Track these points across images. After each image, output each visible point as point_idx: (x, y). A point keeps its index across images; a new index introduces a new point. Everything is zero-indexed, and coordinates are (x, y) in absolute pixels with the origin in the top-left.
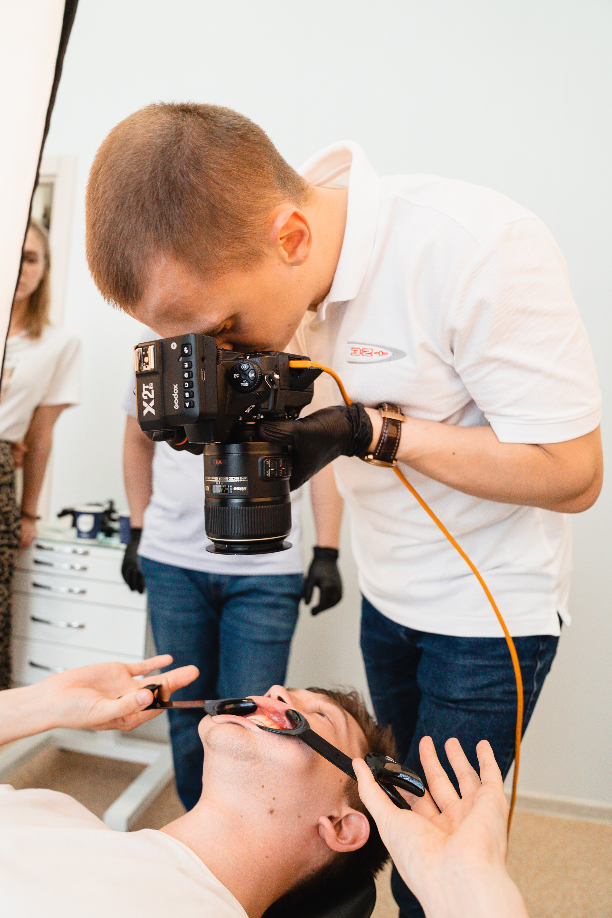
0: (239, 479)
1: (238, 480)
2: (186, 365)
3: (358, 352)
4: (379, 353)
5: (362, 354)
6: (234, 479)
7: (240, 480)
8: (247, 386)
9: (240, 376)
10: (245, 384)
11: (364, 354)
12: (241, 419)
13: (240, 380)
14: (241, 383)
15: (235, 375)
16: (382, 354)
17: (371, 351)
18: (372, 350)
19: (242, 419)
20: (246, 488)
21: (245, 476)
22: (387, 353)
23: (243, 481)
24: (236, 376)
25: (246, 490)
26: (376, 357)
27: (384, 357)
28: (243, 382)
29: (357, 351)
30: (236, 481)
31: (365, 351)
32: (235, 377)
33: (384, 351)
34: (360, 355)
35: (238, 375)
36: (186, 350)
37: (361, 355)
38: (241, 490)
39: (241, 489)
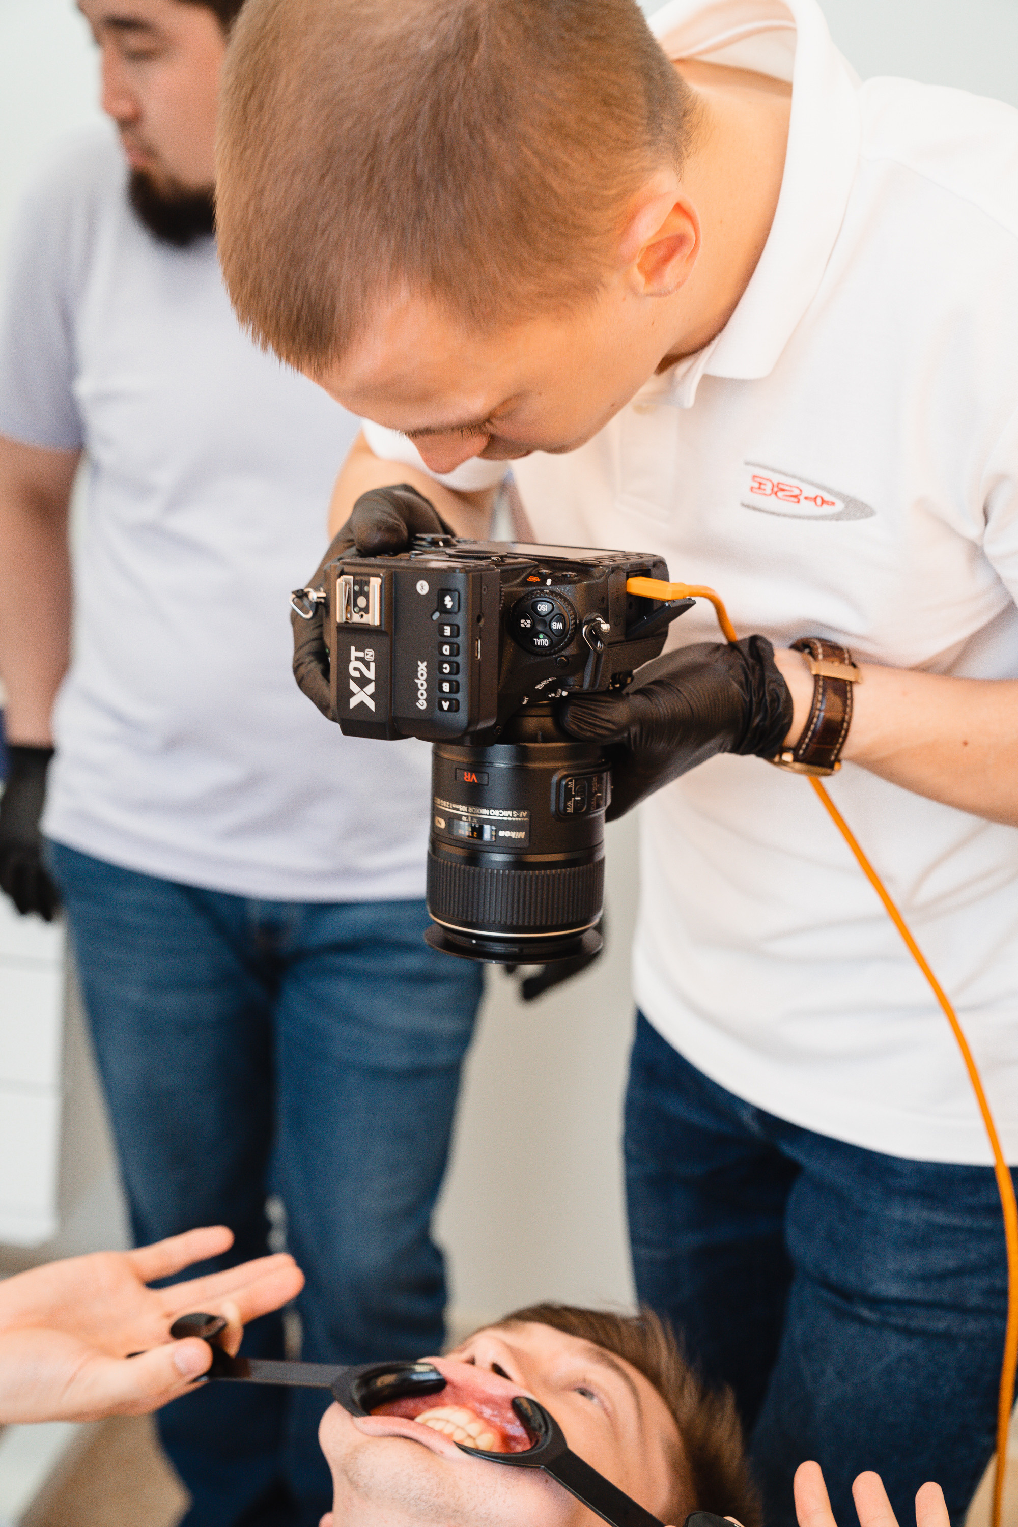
0: (511, 815)
1: (509, 817)
2: (448, 631)
3: (768, 488)
4: (815, 499)
5: (776, 494)
6: (500, 815)
7: (513, 817)
8: (547, 645)
9: (533, 624)
10: (542, 641)
11: (780, 494)
12: (525, 702)
13: (533, 633)
14: (534, 639)
15: (523, 621)
16: (822, 504)
17: (797, 492)
18: (801, 491)
19: (527, 702)
20: (524, 833)
21: (524, 809)
22: (833, 504)
23: (520, 819)
24: (526, 623)
25: (523, 837)
26: (806, 507)
27: (826, 509)
28: (539, 638)
29: (765, 484)
30: (505, 819)
31: (783, 490)
32: (522, 625)
33: (827, 497)
34: (770, 495)
35: (529, 621)
36: (448, 602)
37: (773, 496)
38: (513, 837)
39: (513, 835)
